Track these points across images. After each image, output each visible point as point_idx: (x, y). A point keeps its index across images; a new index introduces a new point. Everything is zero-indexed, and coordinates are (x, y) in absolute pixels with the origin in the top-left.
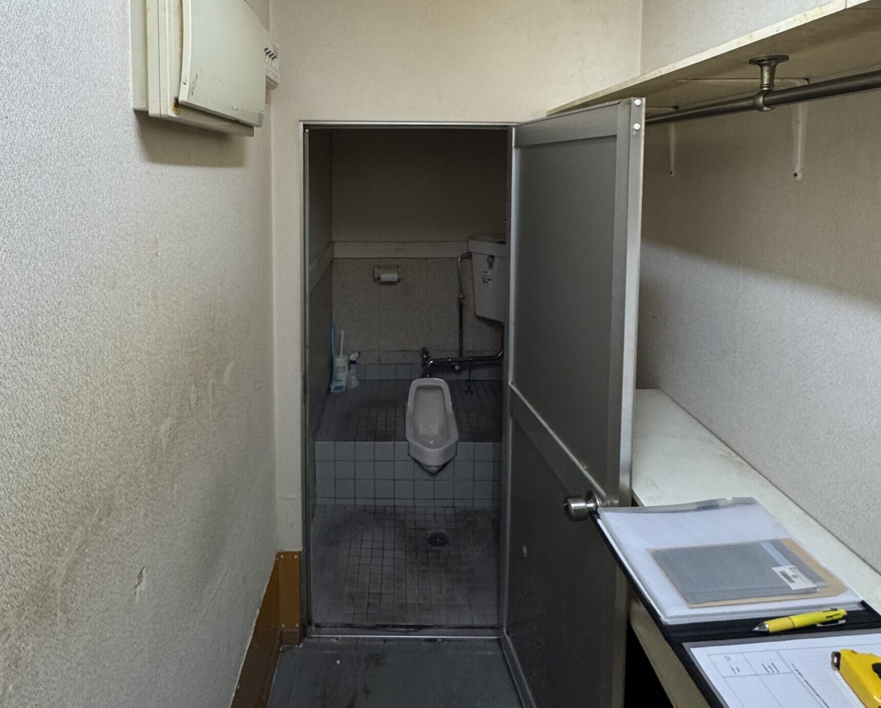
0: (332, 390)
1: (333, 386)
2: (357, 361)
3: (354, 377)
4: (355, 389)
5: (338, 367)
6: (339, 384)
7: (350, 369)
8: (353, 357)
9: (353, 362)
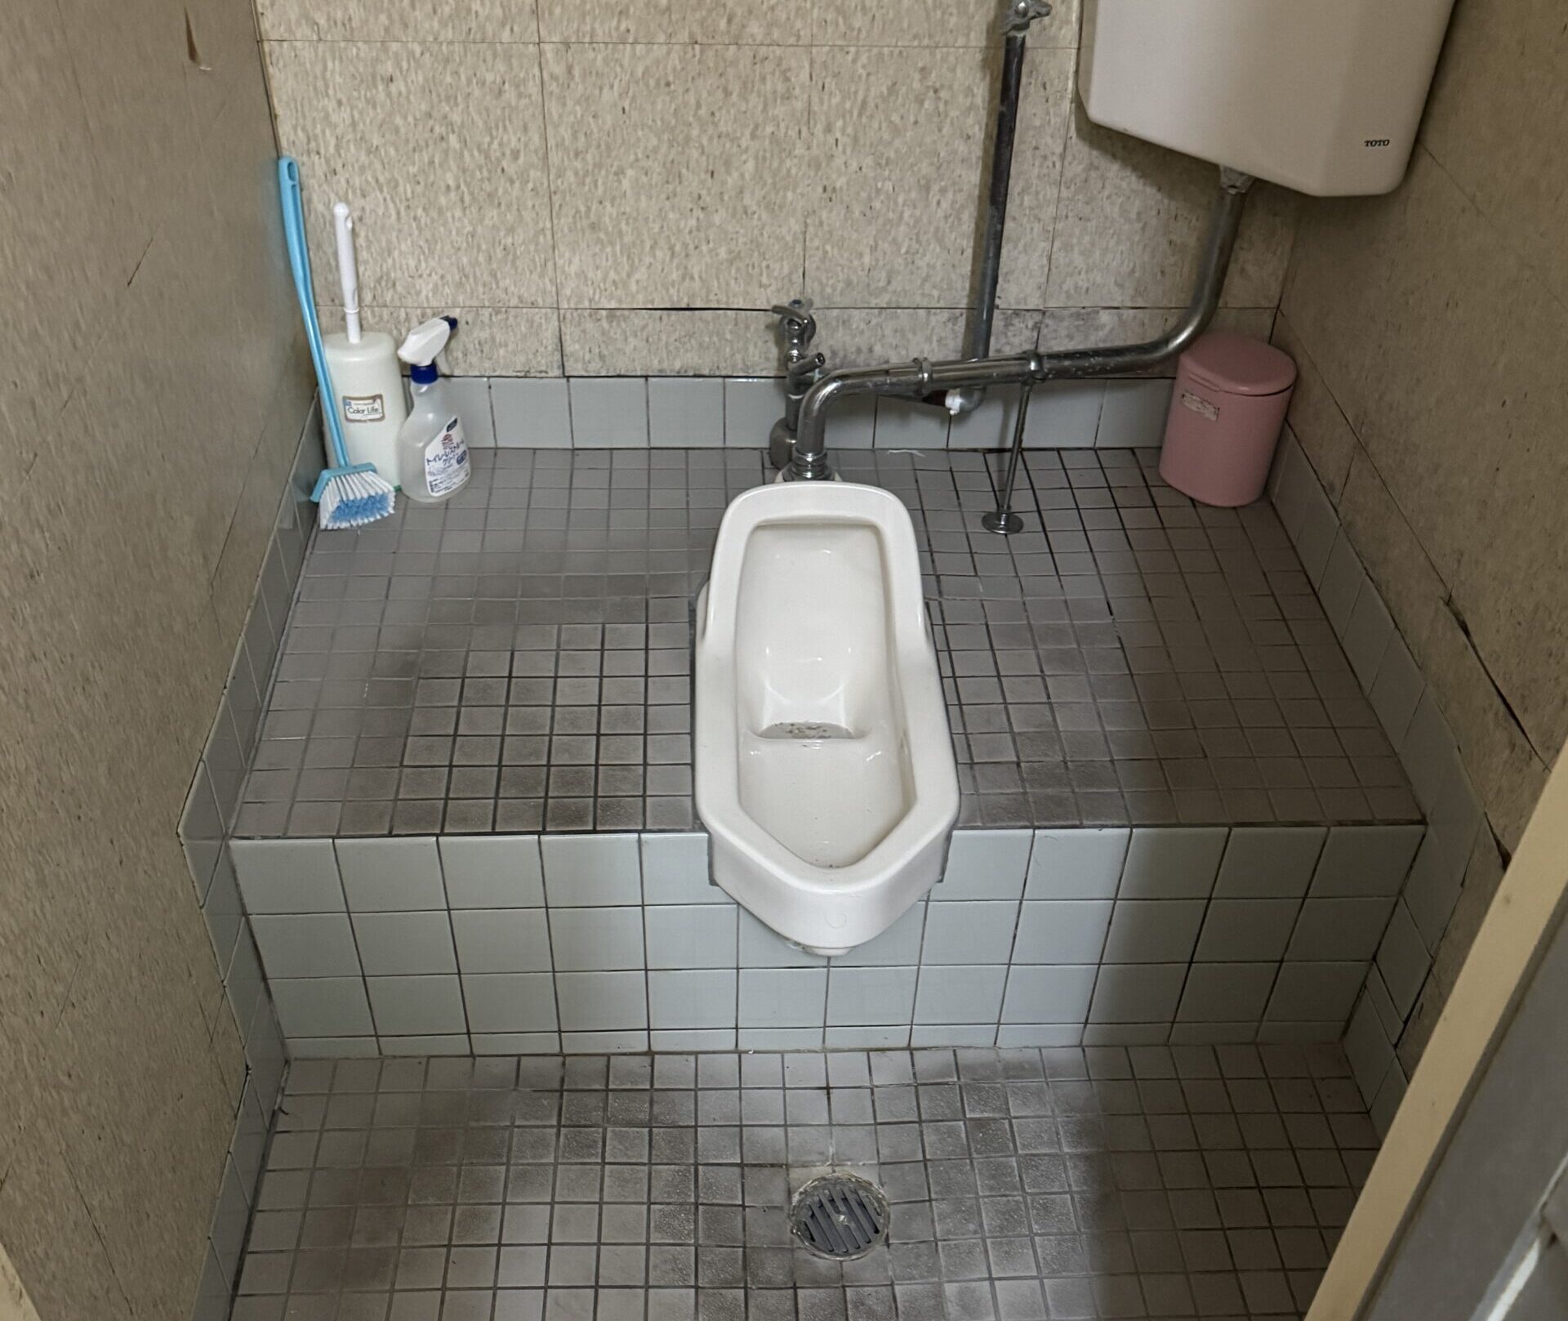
0: (325, 520)
1: (329, 500)
2: (443, 368)
3: (435, 448)
4: (446, 504)
5: (347, 400)
6: (358, 488)
7: (409, 407)
8: (419, 347)
9: (424, 374)
